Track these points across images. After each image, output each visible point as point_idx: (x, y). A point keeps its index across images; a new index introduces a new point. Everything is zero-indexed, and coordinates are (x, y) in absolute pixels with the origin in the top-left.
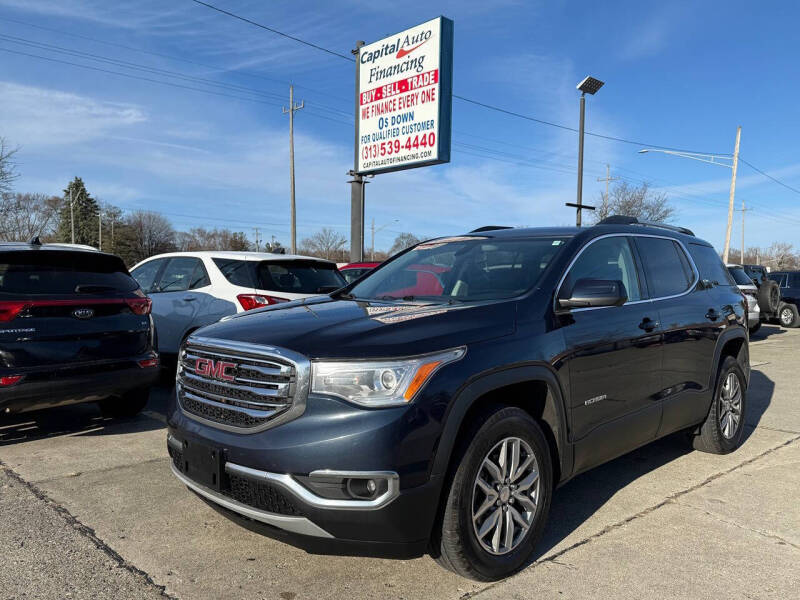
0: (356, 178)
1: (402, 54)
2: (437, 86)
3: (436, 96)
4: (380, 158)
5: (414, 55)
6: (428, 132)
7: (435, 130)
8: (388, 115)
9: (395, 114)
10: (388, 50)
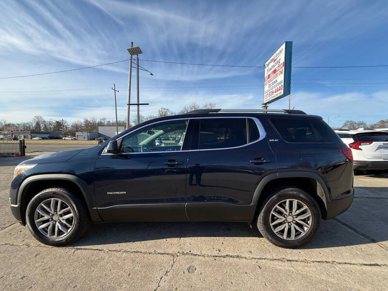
0: (264, 105)
1: (275, 60)
2: (283, 68)
3: (283, 72)
4: (269, 98)
5: (278, 60)
6: (281, 85)
7: (283, 84)
8: (271, 83)
9: (272, 82)
10: (271, 61)
